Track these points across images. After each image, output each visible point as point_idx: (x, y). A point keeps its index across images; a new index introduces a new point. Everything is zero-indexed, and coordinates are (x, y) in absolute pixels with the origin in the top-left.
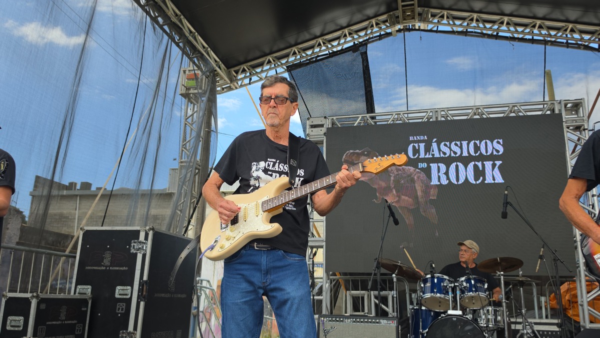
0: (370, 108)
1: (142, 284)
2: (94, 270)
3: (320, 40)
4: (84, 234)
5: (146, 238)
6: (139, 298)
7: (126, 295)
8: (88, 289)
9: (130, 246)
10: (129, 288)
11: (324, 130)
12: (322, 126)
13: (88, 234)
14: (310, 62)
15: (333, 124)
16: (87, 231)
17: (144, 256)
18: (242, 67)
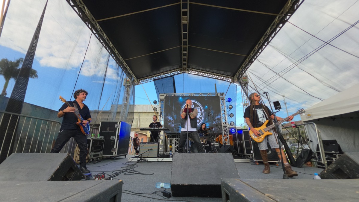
0: (175, 92)
1: (118, 136)
2: (104, 132)
3: (162, 74)
4: (101, 123)
5: (119, 124)
6: (117, 139)
7: (114, 139)
8: (103, 137)
9: (115, 126)
10: (114, 137)
11: (164, 97)
12: (163, 96)
13: (102, 123)
14: (159, 79)
15: (166, 95)
16: (103, 122)
17: (119, 128)
18: (141, 79)
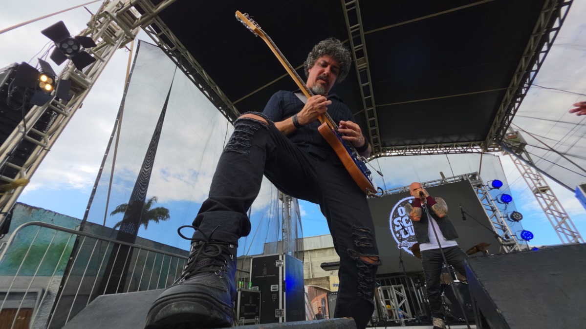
1: (283, 282)
2: (259, 278)
5: (283, 259)
6: (283, 290)
7: (276, 289)
9: (275, 264)
10: (277, 285)
13: (254, 260)
16: (254, 258)
17: (283, 268)
